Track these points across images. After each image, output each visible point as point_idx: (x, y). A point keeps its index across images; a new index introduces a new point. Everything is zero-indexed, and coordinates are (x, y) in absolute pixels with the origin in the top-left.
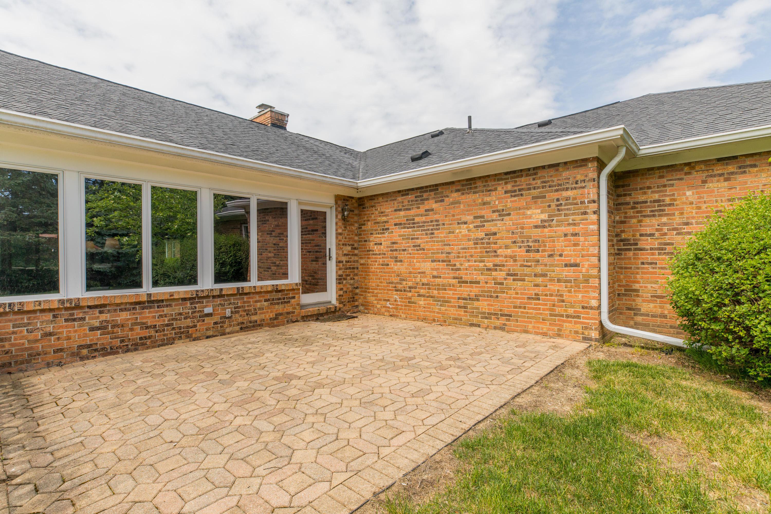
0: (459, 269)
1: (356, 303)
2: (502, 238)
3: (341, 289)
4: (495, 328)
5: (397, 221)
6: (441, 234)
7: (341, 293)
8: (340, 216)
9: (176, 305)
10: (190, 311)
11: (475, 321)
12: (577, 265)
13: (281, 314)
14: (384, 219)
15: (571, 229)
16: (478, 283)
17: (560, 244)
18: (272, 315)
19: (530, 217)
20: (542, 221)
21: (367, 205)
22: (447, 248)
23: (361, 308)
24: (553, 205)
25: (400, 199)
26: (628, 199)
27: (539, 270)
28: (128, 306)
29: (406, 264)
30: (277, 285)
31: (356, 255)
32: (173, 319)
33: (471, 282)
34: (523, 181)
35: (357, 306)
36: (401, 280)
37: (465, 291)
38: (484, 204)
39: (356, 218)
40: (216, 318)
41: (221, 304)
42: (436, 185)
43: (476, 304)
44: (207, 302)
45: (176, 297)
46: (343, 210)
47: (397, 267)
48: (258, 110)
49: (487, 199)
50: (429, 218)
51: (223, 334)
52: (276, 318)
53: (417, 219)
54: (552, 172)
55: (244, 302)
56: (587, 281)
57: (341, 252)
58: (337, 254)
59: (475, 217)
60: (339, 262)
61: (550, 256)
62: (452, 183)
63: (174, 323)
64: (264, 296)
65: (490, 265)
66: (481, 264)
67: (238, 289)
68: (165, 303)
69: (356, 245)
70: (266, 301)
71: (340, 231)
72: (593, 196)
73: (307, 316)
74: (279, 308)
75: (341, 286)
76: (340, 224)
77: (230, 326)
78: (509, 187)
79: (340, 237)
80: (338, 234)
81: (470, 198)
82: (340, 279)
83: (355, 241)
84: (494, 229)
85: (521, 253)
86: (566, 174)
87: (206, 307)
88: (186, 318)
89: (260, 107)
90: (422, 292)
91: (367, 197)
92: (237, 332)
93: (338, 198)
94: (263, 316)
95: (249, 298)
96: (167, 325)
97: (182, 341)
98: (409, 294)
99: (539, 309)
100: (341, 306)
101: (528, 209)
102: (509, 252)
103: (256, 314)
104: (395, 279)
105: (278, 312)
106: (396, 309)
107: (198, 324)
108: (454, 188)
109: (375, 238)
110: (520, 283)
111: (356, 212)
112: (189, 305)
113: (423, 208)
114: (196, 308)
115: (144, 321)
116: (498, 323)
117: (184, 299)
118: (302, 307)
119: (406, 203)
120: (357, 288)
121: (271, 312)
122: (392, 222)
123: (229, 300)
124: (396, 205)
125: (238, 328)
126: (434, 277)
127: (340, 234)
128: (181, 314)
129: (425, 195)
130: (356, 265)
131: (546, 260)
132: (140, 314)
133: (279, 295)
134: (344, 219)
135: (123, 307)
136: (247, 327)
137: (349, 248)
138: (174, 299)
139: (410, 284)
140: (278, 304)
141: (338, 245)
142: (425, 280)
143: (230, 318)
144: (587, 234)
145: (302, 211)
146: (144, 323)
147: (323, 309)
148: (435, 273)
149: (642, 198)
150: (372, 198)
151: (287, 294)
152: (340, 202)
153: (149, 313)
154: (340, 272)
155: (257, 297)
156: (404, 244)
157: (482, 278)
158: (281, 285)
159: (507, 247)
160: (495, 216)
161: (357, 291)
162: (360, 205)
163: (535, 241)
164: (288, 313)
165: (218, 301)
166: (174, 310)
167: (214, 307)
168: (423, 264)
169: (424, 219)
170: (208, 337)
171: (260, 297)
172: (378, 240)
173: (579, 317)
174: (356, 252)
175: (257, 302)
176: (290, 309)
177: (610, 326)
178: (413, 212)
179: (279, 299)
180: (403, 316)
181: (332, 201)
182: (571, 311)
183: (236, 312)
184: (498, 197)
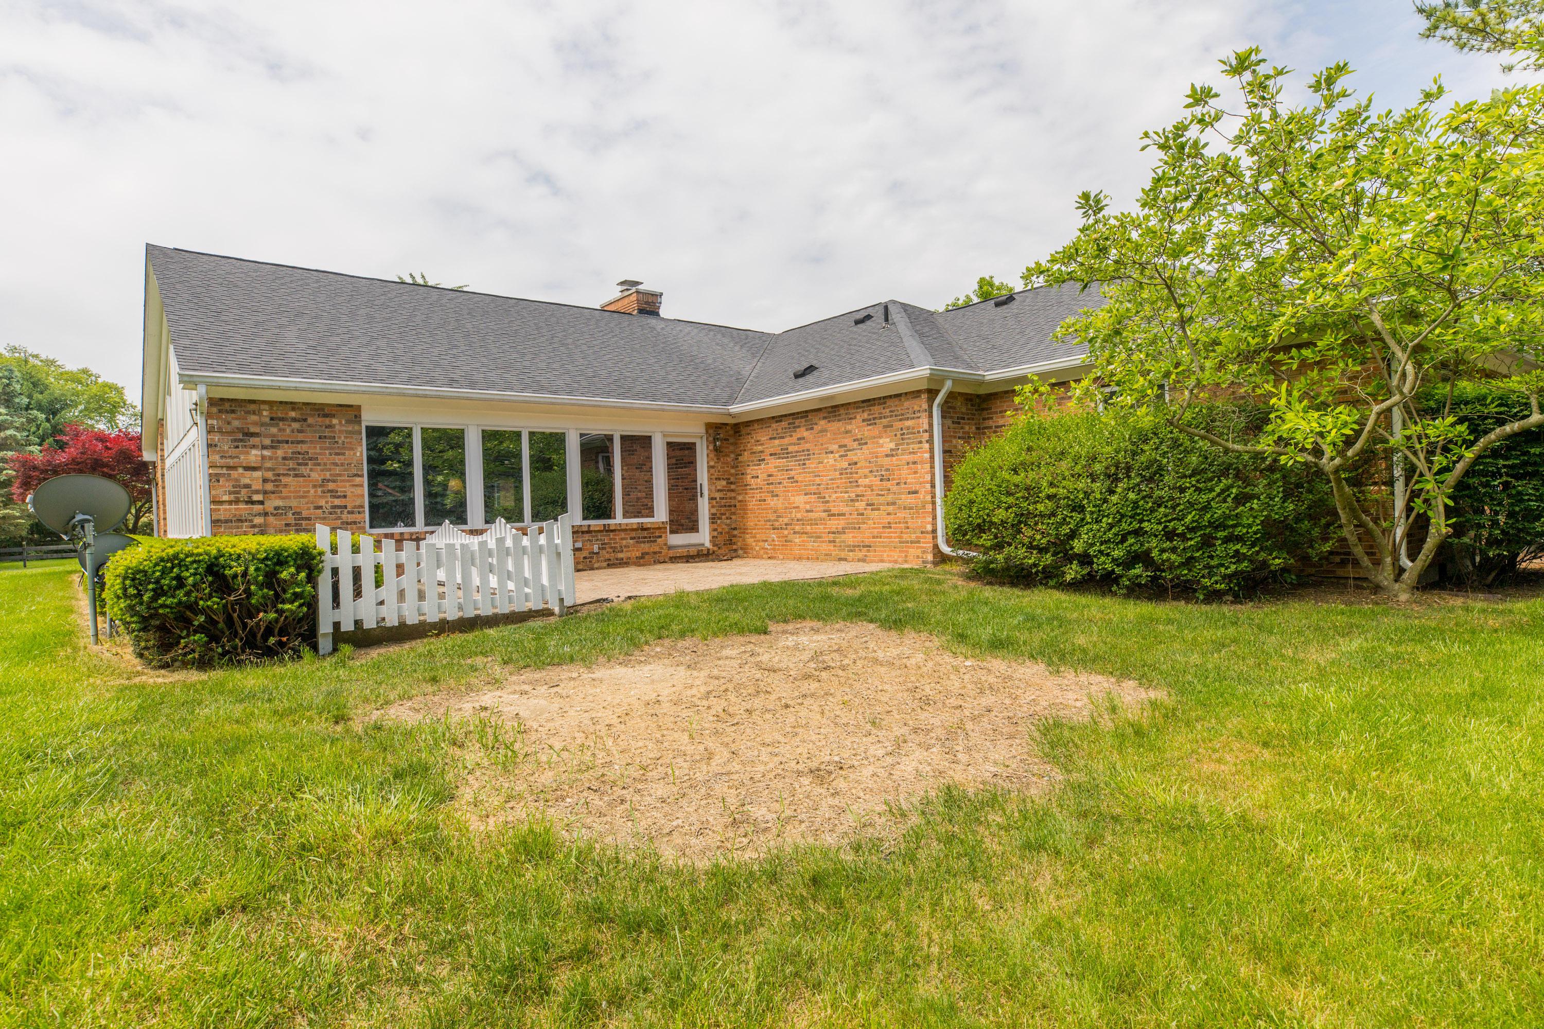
0: (828, 502)
1: (735, 547)
2: (861, 468)
3: (715, 530)
4: (859, 560)
5: (772, 451)
6: (811, 465)
7: (715, 534)
8: (711, 447)
11: (843, 555)
12: (916, 492)
13: (647, 554)
14: (760, 448)
15: (911, 458)
16: (844, 515)
18: (638, 554)
19: (882, 446)
20: (892, 450)
21: (743, 432)
22: (818, 480)
23: (740, 552)
24: (898, 433)
25: (774, 425)
26: (991, 423)
27: (890, 498)
29: (781, 499)
30: (642, 523)
31: (733, 491)
33: (839, 515)
34: (876, 409)
35: (736, 550)
36: (779, 517)
37: (834, 524)
38: (847, 432)
39: (732, 448)
40: (585, 553)
41: (590, 540)
42: (806, 412)
43: (843, 536)
44: (577, 537)
46: (715, 440)
47: (772, 502)
48: (620, 288)
49: (849, 427)
50: (800, 447)
51: (592, 569)
52: (642, 557)
53: (791, 449)
54: (896, 402)
55: (611, 539)
56: (925, 507)
57: (713, 488)
58: (710, 490)
59: (840, 446)
60: (712, 499)
61: (898, 484)
62: (819, 410)
64: (629, 534)
65: (853, 495)
66: (846, 495)
67: (604, 525)
69: (732, 479)
70: (632, 538)
71: (712, 463)
72: (926, 427)
73: (676, 558)
74: (645, 547)
75: (715, 526)
76: (712, 455)
77: (598, 561)
78: (865, 415)
79: (712, 471)
80: (710, 467)
81: (835, 426)
82: (713, 518)
83: (732, 475)
84: (855, 459)
85: (876, 481)
86: (907, 404)
87: (576, 541)
89: (622, 283)
90: (797, 528)
92: (605, 568)
93: (709, 426)
94: (629, 554)
95: (615, 535)
98: (786, 532)
99: (891, 537)
100: (715, 548)
101: (880, 437)
102: (867, 481)
103: (622, 551)
104: (772, 517)
105: (644, 551)
106: (774, 549)
108: (822, 415)
109: (751, 470)
110: (876, 512)
111: (732, 440)
113: (795, 436)
116: (860, 555)
118: (670, 548)
119: (780, 431)
120: (735, 529)
121: (637, 551)
122: (768, 452)
123: (597, 536)
124: (771, 432)
125: (605, 564)
126: (807, 511)
127: (713, 467)
129: (797, 422)
130: (732, 502)
131: (895, 488)
133: (645, 533)
134: (717, 450)
136: (614, 564)
137: (724, 483)
139: (786, 520)
140: (644, 542)
141: (710, 479)
142: (799, 516)
143: (597, 553)
144: (922, 463)
145: (669, 444)
147: (693, 551)
148: (808, 507)
149: (1001, 422)
150: (748, 424)
151: (654, 533)
152: (711, 431)
154: (714, 511)
155: (623, 535)
156: (779, 477)
157: (845, 509)
158: (647, 523)
159: (866, 477)
160: (855, 445)
161: (735, 532)
162: (736, 432)
163: (887, 470)
164: (655, 553)
165: (587, 537)
167: (583, 542)
168: (797, 498)
169: (796, 448)
170: (578, 570)
171: (625, 534)
172: (754, 473)
173: (919, 542)
174: (733, 487)
175: (622, 539)
176: (657, 549)
177: (946, 550)
178: (786, 441)
179: (645, 538)
180: (781, 557)
181: (702, 431)
183: (604, 549)
184: (857, 426)
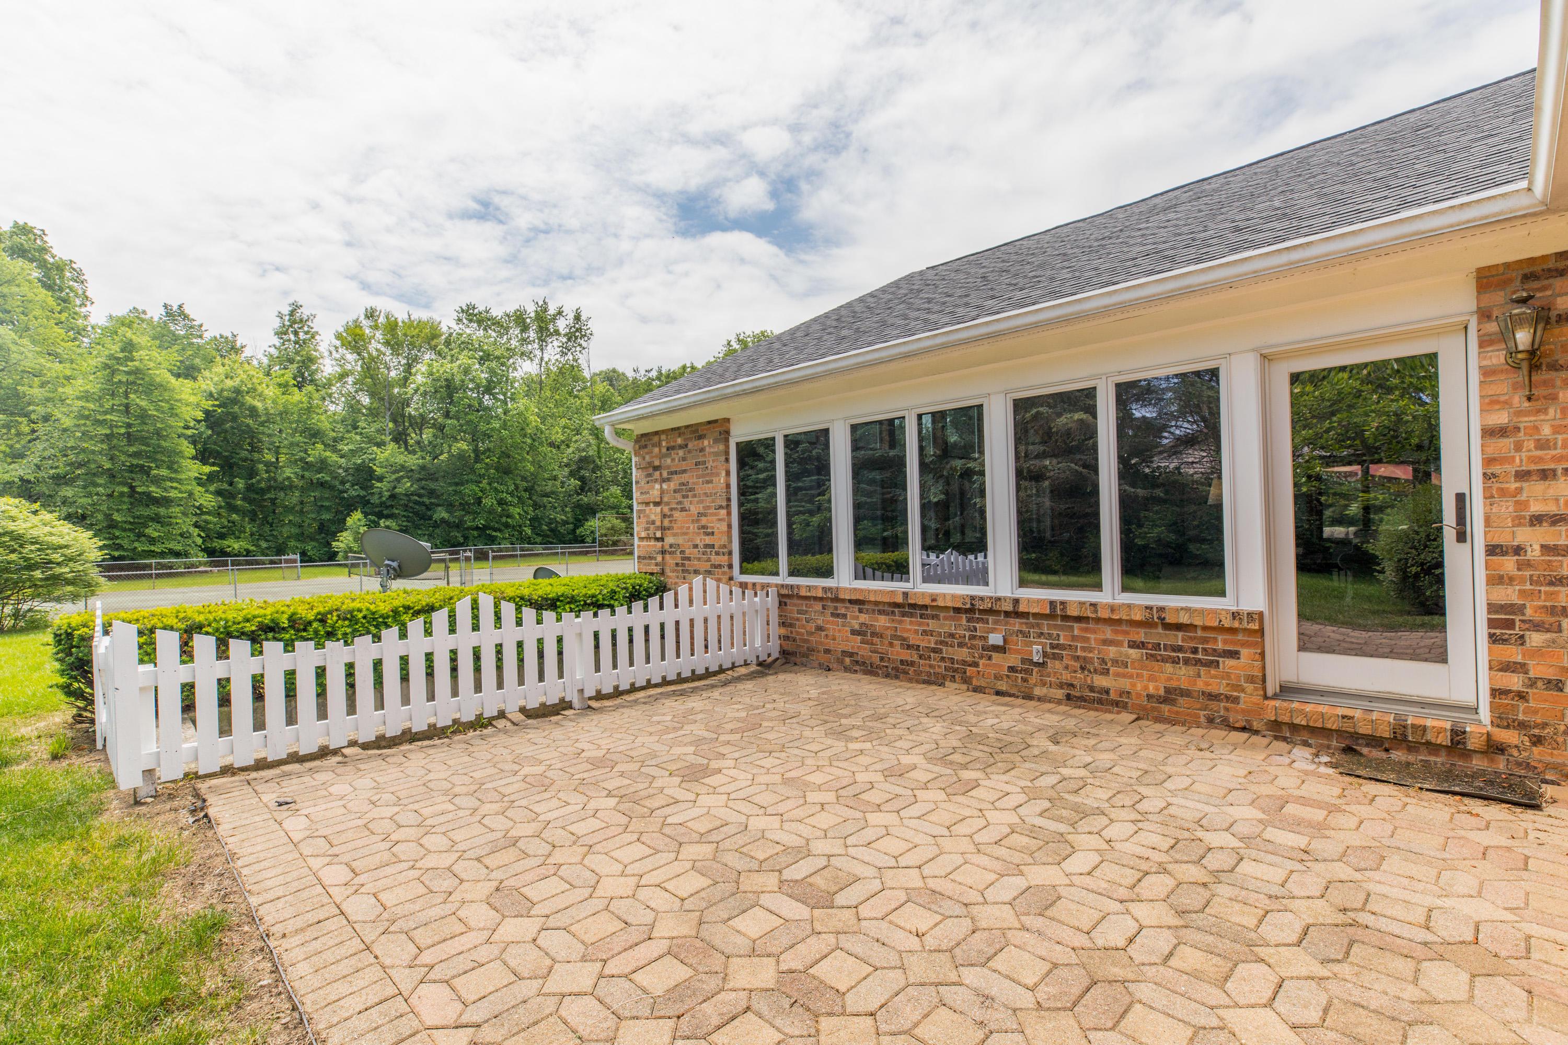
3: (1507, 667)
8: (1496, 358)
9: (945, 618)
10: (967, 634)
13: (1186, 693)
18: (1155, 688)
28: (886, 608)
30: (1161, 609)
32: (942, 643)
40: (1013, 660)
41: (1021, 631)
44: (996, 622)
45: (940, 603)
51: (1029, 697)
52: (1165, 700)
55: (1074, 638)
57: (1505, 511)
58: (1491, 518)
60: (1500, 550)
63: (944, 649)
64: (1127, 633)
67: (1052, 603)
68: (929, 612)
70: (1133, 645)
73: (1294, 727)
74: (1182, 676)
75: (1514, 654)
76: (1497, 389)
77: (1044, 684)
79: (1501, 445)
80: (1492, 431)
82: (1503, 624)
87: (993, 631)
88: (961, 645)
92: (1059, 702)
94: (1125, 684)
95: (1086, 630)
96: (934, 650)
97: (955, 685)
103: (1106, 672)
105: (1174, 684)
107: (981, 662)
112: (964, 622)
114: (976, 629)
115: (905, 635)
117: (957, 610)
118: (1276, 690)
121: (1151, 679)
123: (1038, 625)
125: (1060, 694)
127: (1502, 431)
128: (952, 635)
132: (900, 622)
133: (1182, 639)
135: (881, 607)
136: (1082, 699)
138: (937, 606)
140: (1175, 661)
141: (1495, 477)
143: (1042, 665)
146: (904, 639)
151: (1205, 640)
153: (911, 623)
154: (1509, 595)
155: (1109, 633)
158: (1178, 610)
164: (1213, 697)
166: (942, 626)
167: (1007, 634)
170: (998, 693)
171: (1116, 632)
175: (1106, 642)
176: (1220, 687)
179: (1179, 649)
181: (1462, 302)
183: (1055, 657)
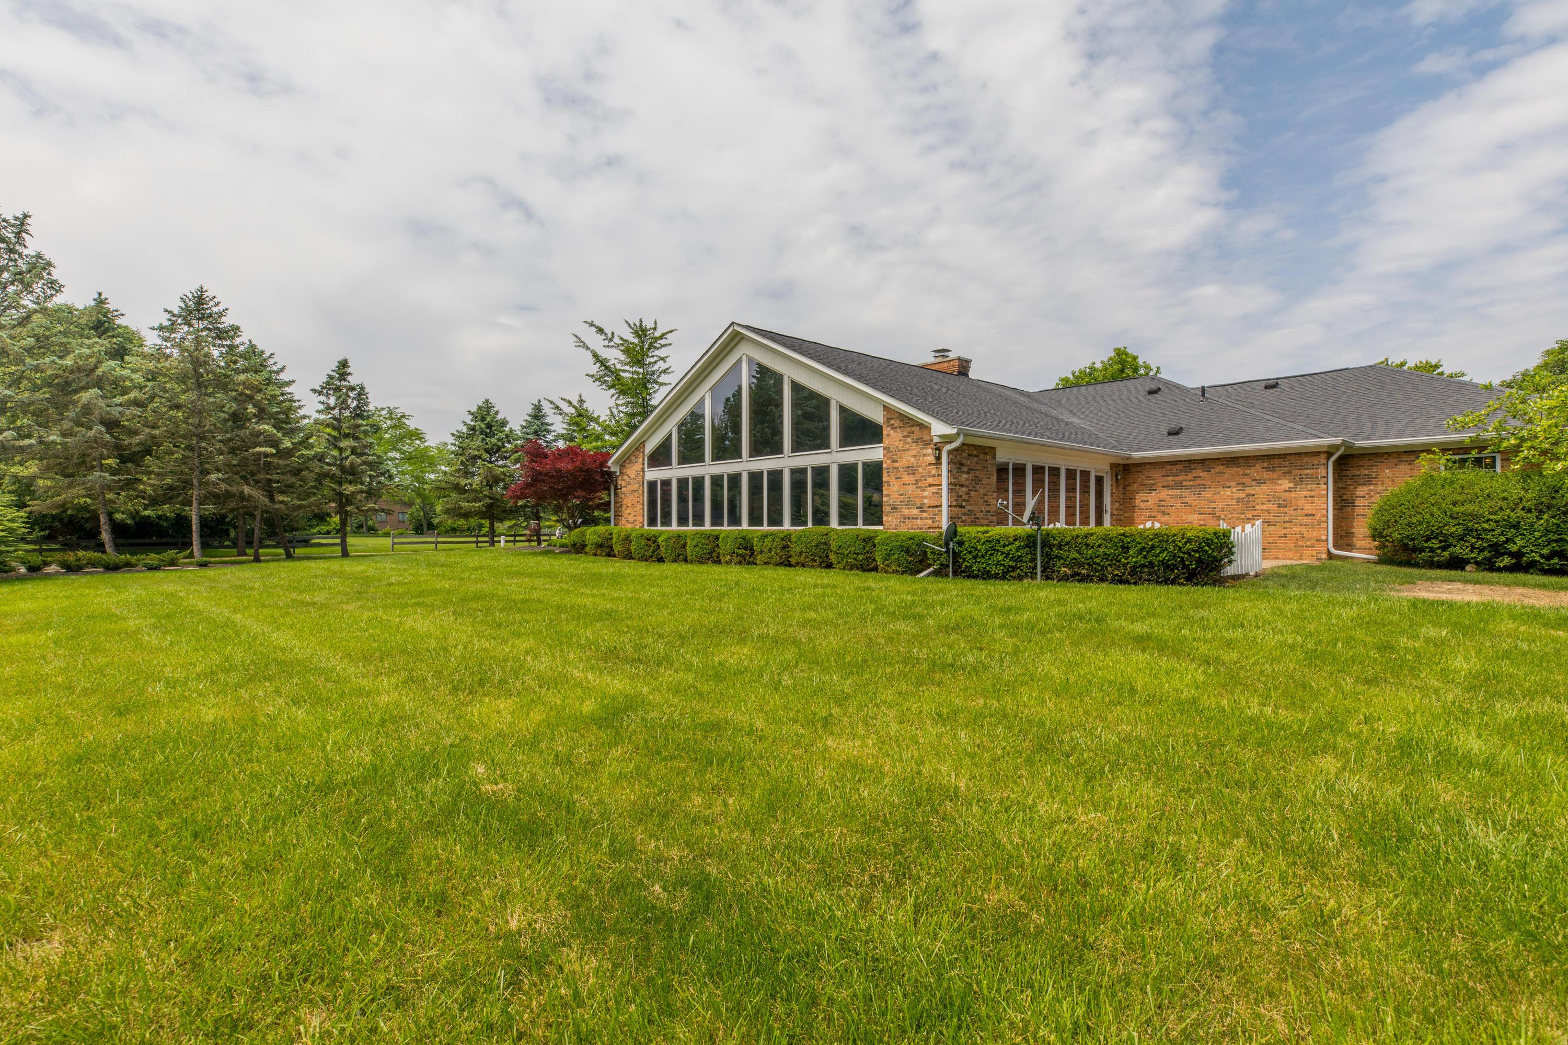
2: (1259, 498)
5: (1165, 484)
6: (1207, 495)
8: (1114, 480)
12: (1313, 515)
14: (1152, 482)
15: (1309, 493)
17: (1302, 502)
19: (1281, 485)
20: (1289, 488)
21: (1133, 470)
22: (1213, 505)
24: (1297, 478)
25: (1168, 467)
26: (1348, 473)
27: (1287, 518)
29: (1173, 517)
34: (1276, 462)
38: (1245, 475)
39: (1123, 481)
42: (1203, 460)
46: (1117, 475)
48: (933, 354)
49: (1248, 472)
50: (1196, 483)
53: (1185, 483)
54: (1297, 457)
56: (1319, 525)
57: (1114, 508)
58: (1110, 509)
59: (1238, 484)
60: (1112, 515)
61: (1296, 509)
62: (1219, 459)
65: (1250, 516)
66: (1242, 516)
69: (1121, 502)
71: (1114, 491)
72: (1324, 474)
76: (1114, 485)
78: (1265, 465)
79: (1110, 496)
80: (1113, 493)
81: (1234, 470)
83: (1121, 499)
84: (1253, 492)
85: (1275, 507)
86: (1306, 460)
91: (1133, 464)
93: (1113, 466)
99: (1287, 543)
101: (1279, 480)
102: (1264, 507)
108: (1220, 462)
109: (1140, 497)
110: (1272, 527)
111: (1125, 476)
113: (1190, 476)
119: (1174, 470)
122: (1160, 484)
124: (1164, 472)
129: (1193, 466)
130: (1122, 518)
131: (1292, 512)
134: (1117, 482)
137: (1117, 504)
141: (1112, 502)
144: (1319, 496)
145: (1096, 477)
148: (1202, 522)
149: (1357, 473)
150: (1138, 465)
152: (1114, 469)
156: (1171, 502)
159: (1263, 504)
160: (1254, 483)
162: (1125, 470)
163: (1284, 501)
168: (1190, 517)
169: (1192, 483)
172: (1144, 499)
173: (1313, 546)
174: (1121, 507)
177: (1333, 551)
178: (1181, 478)
181: (1108, 468)
182: (1309, 543)
184: (1256, 471)
